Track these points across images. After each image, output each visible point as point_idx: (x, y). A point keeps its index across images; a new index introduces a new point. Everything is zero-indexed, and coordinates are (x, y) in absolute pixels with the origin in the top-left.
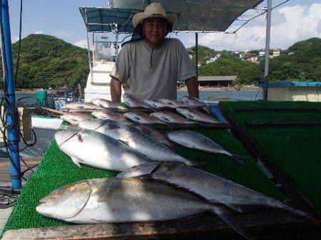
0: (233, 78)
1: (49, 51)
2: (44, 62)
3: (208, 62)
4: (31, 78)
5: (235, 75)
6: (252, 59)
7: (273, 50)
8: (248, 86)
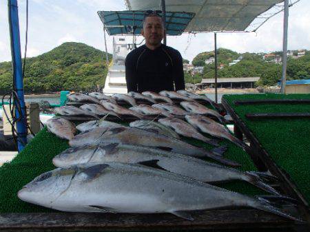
0: (256, 79)
1: (80, 57)
2: (76, 67)
3: (231, 64)
4: (64, 82)
5: (258, 76)
6: (276, 60)
7: (298, 51)
8: (271, 87)
